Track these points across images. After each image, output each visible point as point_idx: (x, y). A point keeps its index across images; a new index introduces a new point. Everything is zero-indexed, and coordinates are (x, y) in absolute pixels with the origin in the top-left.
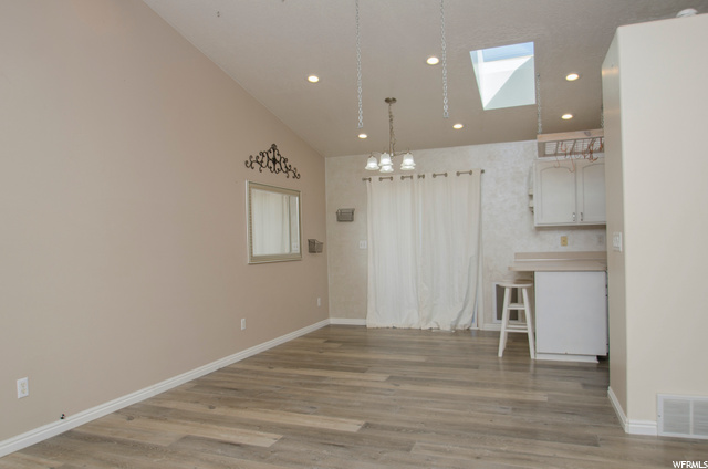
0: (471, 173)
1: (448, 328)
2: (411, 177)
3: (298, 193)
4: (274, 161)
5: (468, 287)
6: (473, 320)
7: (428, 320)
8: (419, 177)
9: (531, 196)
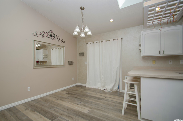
0: (118, 39)
1: (109, 90)
2: (99, 42)
3: (63, 47)
4: (51, 36)
5: (117, 77)
6: (118, 88)
7: (104, 87)
8: (102, 42)
9: (140, 45)
